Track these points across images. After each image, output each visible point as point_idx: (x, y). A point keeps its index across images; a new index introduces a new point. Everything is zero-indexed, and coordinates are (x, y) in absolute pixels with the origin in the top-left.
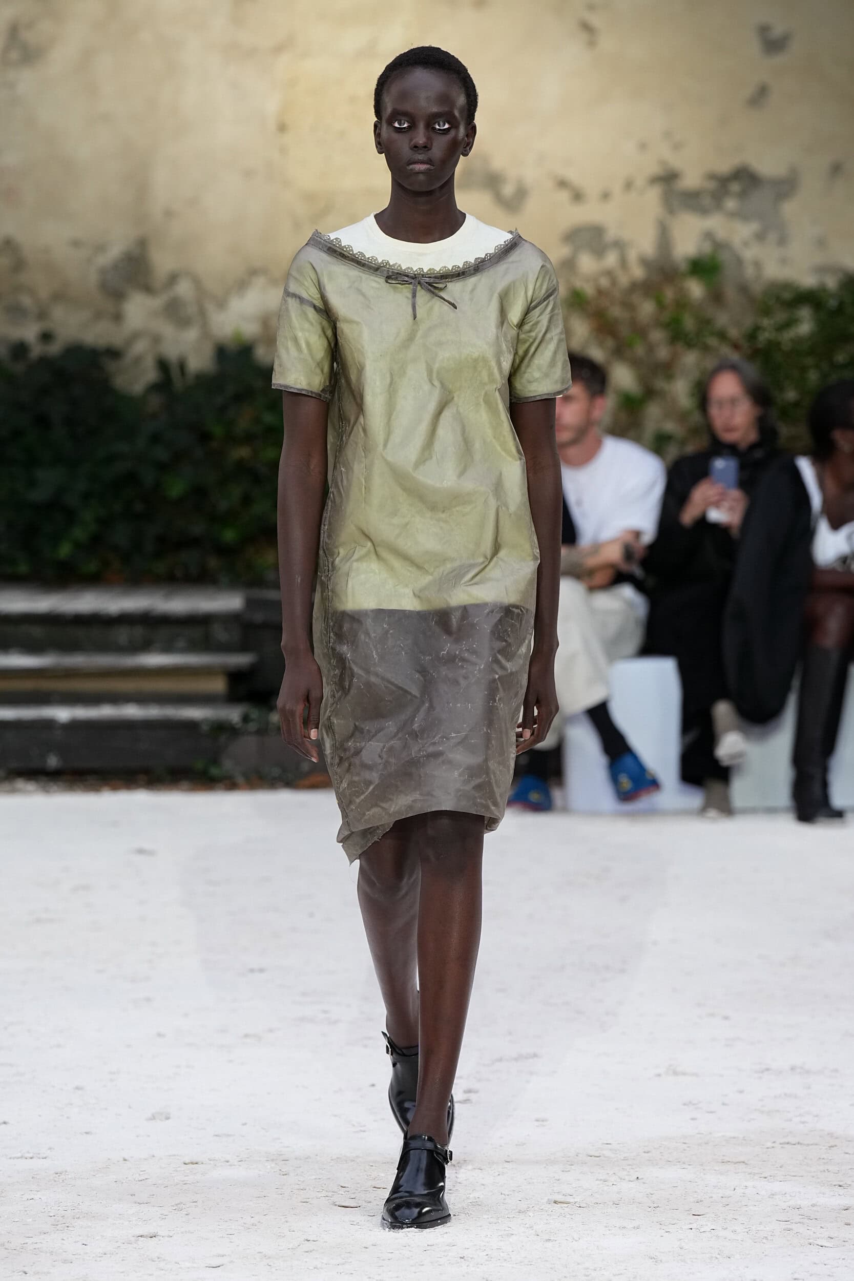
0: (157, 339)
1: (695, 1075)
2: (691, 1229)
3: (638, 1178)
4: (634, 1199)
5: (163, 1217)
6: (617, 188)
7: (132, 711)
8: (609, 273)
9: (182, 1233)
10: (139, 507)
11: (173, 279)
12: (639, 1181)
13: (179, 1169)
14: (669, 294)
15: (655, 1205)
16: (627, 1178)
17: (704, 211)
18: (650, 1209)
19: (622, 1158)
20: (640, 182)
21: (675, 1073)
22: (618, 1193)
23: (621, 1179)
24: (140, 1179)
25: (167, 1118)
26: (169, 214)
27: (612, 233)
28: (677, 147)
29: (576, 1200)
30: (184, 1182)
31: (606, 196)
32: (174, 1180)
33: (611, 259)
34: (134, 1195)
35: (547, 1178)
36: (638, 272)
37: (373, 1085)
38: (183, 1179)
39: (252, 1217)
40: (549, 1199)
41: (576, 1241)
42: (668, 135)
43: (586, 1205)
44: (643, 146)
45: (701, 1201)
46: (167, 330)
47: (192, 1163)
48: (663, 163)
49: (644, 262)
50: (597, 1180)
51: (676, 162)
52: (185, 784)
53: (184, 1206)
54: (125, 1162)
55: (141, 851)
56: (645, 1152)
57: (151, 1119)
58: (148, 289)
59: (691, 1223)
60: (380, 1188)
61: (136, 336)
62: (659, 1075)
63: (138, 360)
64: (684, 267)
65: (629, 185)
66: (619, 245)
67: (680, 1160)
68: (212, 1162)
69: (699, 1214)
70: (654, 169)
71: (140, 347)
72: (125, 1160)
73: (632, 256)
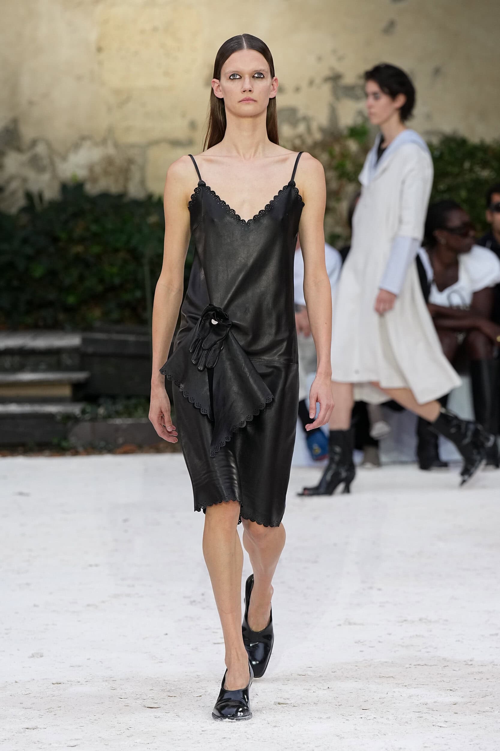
0: (25, 180)
1: (362, 624)
2: (362, 718)
3: (328, 688)
4: (326, 701)
5: (41, 716)
6: (304, 84)
7: (13, 408)
8: (300, 137)
9: (52, 726)
10: (15, 283)
11: (34, 143)
12: (329, 689)
13: (49, 687)
14: (337, 149)
15: (340, 704)
16: (322, 688)
17: (357, 98)
18: (336, 706)
19: (319, 676)
20: (318, 81)
21: (350, 624)
22: (317, 697)
23: (318, 688)
24: (26, 694)
25: (42, 656)
26: (31, 103)
27: (301, 113)
28: (340, 59)
29: (291, 702)
30: (53, 695)
31: (297, 89)
32: (46, 694)
33: (301, 128)
34: (22, 703)
35: (274, 689)
36: (318, 136)
37: (167, 634)
38: (52, 693)
39: (95, 716)
40: (275, 702)
41: (292, 726)
42: (334, 51)
43: (297, 705)
44: (320, 59)
45: (367, 701)
46: (31, 174)
47: (57, 683)
48: (332, 69)
49: (322, 130)
50: (304, 689)
51: (340, 68)
52: (47, 452)
53: (53, 710)
54: (17, 683)
55: (21, 494)
56: (332, 672)
57: (32, 657)
58: (19, 150)
59: (361, 715)
60: (172, 697)
61: (11, 178)
62: (340, 625)
63: (13, 193)
64: (346, 132)
65: (311, 83)
66: (306, 119)
67: (354, 676)
68: (69, 683)
69: (366, 709)
70: (327, 73)
71: (14, 185)
72: (16, 682)
73: (314, 126)
